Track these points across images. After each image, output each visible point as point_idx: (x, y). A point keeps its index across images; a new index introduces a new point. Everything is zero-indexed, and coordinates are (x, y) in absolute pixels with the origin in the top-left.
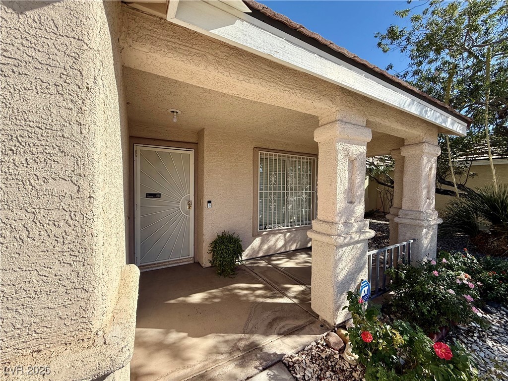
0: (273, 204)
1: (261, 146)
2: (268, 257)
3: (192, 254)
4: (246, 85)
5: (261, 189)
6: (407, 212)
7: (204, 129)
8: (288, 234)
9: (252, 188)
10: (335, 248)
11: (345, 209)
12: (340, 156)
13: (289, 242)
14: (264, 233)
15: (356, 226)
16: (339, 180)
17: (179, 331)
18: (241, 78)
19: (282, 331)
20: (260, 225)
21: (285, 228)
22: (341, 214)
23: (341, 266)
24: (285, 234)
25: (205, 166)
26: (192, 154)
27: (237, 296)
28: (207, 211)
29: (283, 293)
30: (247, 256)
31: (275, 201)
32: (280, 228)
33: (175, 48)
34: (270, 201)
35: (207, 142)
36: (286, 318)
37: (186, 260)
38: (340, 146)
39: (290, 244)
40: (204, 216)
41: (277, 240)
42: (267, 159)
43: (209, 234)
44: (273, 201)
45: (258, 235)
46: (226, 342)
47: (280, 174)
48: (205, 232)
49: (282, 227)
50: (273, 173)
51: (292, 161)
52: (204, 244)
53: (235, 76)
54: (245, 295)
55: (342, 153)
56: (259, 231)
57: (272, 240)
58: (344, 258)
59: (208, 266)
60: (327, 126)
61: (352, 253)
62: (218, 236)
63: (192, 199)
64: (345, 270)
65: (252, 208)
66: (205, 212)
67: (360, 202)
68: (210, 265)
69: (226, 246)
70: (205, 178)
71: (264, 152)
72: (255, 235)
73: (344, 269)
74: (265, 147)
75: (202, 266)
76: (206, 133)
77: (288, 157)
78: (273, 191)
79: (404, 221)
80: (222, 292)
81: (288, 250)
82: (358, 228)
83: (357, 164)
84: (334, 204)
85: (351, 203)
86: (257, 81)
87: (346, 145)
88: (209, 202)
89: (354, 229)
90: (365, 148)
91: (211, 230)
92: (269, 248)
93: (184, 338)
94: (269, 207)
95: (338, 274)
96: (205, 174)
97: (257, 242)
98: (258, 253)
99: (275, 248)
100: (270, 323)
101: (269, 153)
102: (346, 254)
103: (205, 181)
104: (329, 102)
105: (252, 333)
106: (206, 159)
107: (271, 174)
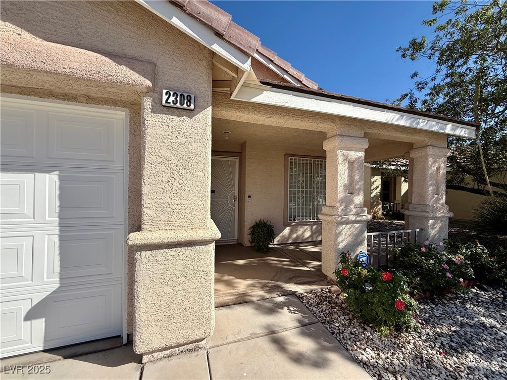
0: (301, 200)
1: (291, 153)
2: (296, 243)
3: (236, 237)
4: (272, 119)
5: (291, 187)
6: (416, 206)
7: (246, 142)
8: (315, 227)
9: (283, 186)
10: (336, 224)
11: (345, 197)
12: (340, 160)
13: (315, 233)
14: (293, 224)
15: (354, 211)
16: (339, 177)
17: (229, 275)
18: (268, 116)
19: (298, 282)
20: (290, 217)
21: (312, 220)
22: (342, 201)
23: (340, 239)
24: (311, 226)
25: (247, 169)
26: (237, 160)
27: (269, 264)
28: (248, 203)
29: (305, 265)
30: (278, 241)
31: (303, 198)
32: (307, 221)
33: (232, 106)
34: (299, 198)
35: (248, 151)
36: (303, 277)
37: (232, 241)
38: (340, 153)
39: (317, 235)
40: (246, 207)
41: (305, 231)
42: (295, 163)
43: (249, 221)
44: (301, 198)
45: (288, 226)
46: (260, 283)
47: (307, 176)
48: (246, 219)
49: (309, 220)
50: (301, 175)
51: (318, 164)
52: (245, 229)
53: (264, 116)
54: (275, 263)
55: (342, 158)
56: (288, 221)
57: (300, 231)
58: (344, 232)
59: (248, 246)
60: (331, 139)
61: (351, 229)
62: (256, 223)
63: (237, 194)
64: (345, 242)
65: (283, 203)
66: (246, 204)
67: (359, 194)
68: (249, 245)
69: (262, 229)
70: (246, 179)
71: (293, 158)
72: (285, 226)
73: (343, 241)
74: (294, 154)
75: (244, 246)
76: (247, 145)
77: (314, 161)
78: (301, 190)
79: (412, 213)
80: (258, 260)
81: (314, 240)
82: (356, 212)
83: (355, 165)
84: (336, 194)
85: (352, 193)
86: (278, 117)
87: (346, 152)
88: (250, 197)
89: (352, 213)
90: (363, 153)
91: (250, 219)
92: (298, 237)
93: (234, 279)
94: (298, 203)
95: (339, 243)
96: (247, 176)
97: (287, 231)
98: (288, 240)
99: (303, 237)
100: (290, 278)
101: (297, 158)
102: (346, 230)
103: (247, 181)
104: (330, 123)
105: (277, 281)
106: (247, 164)
107: (299, 175)
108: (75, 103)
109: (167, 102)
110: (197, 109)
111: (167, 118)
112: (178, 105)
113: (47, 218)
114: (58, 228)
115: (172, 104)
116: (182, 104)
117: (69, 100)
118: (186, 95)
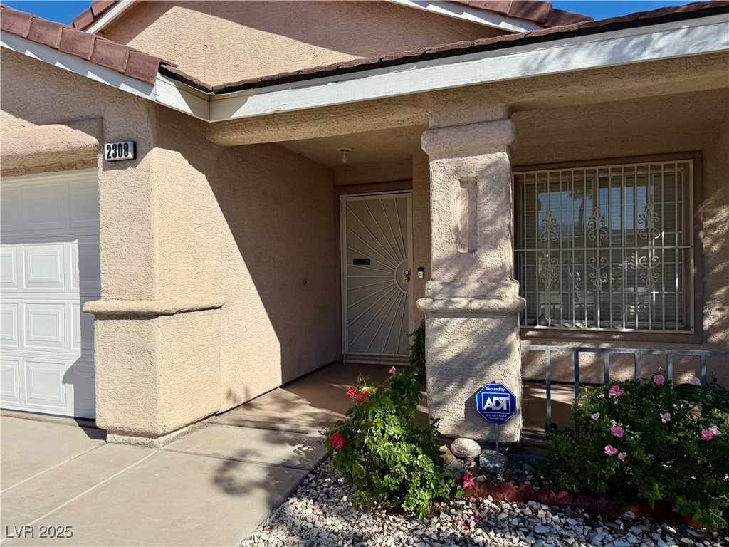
7: (412, 156)
12: (437, 181)
14: (531, 333)
22: (443, 267)
26: (410, 196)
35: (416, 176)
37: (403, 359)
63: (411, 266)
64: (448, 354)
71: (525, 173)
74: (531, 162)
76: (415, 161)
78: (549, 250)
83: (480, 187)
101: (537, 172)
108: (76, 171)
109: (108, 157)
110: (139, 156)
111: (114, 173)
112: (118, 157)
113: (72, 288)
114: (79, 298)
115: (112, 158)
116: (120, 156)
117: (71, 169)
118: (123, 144)
